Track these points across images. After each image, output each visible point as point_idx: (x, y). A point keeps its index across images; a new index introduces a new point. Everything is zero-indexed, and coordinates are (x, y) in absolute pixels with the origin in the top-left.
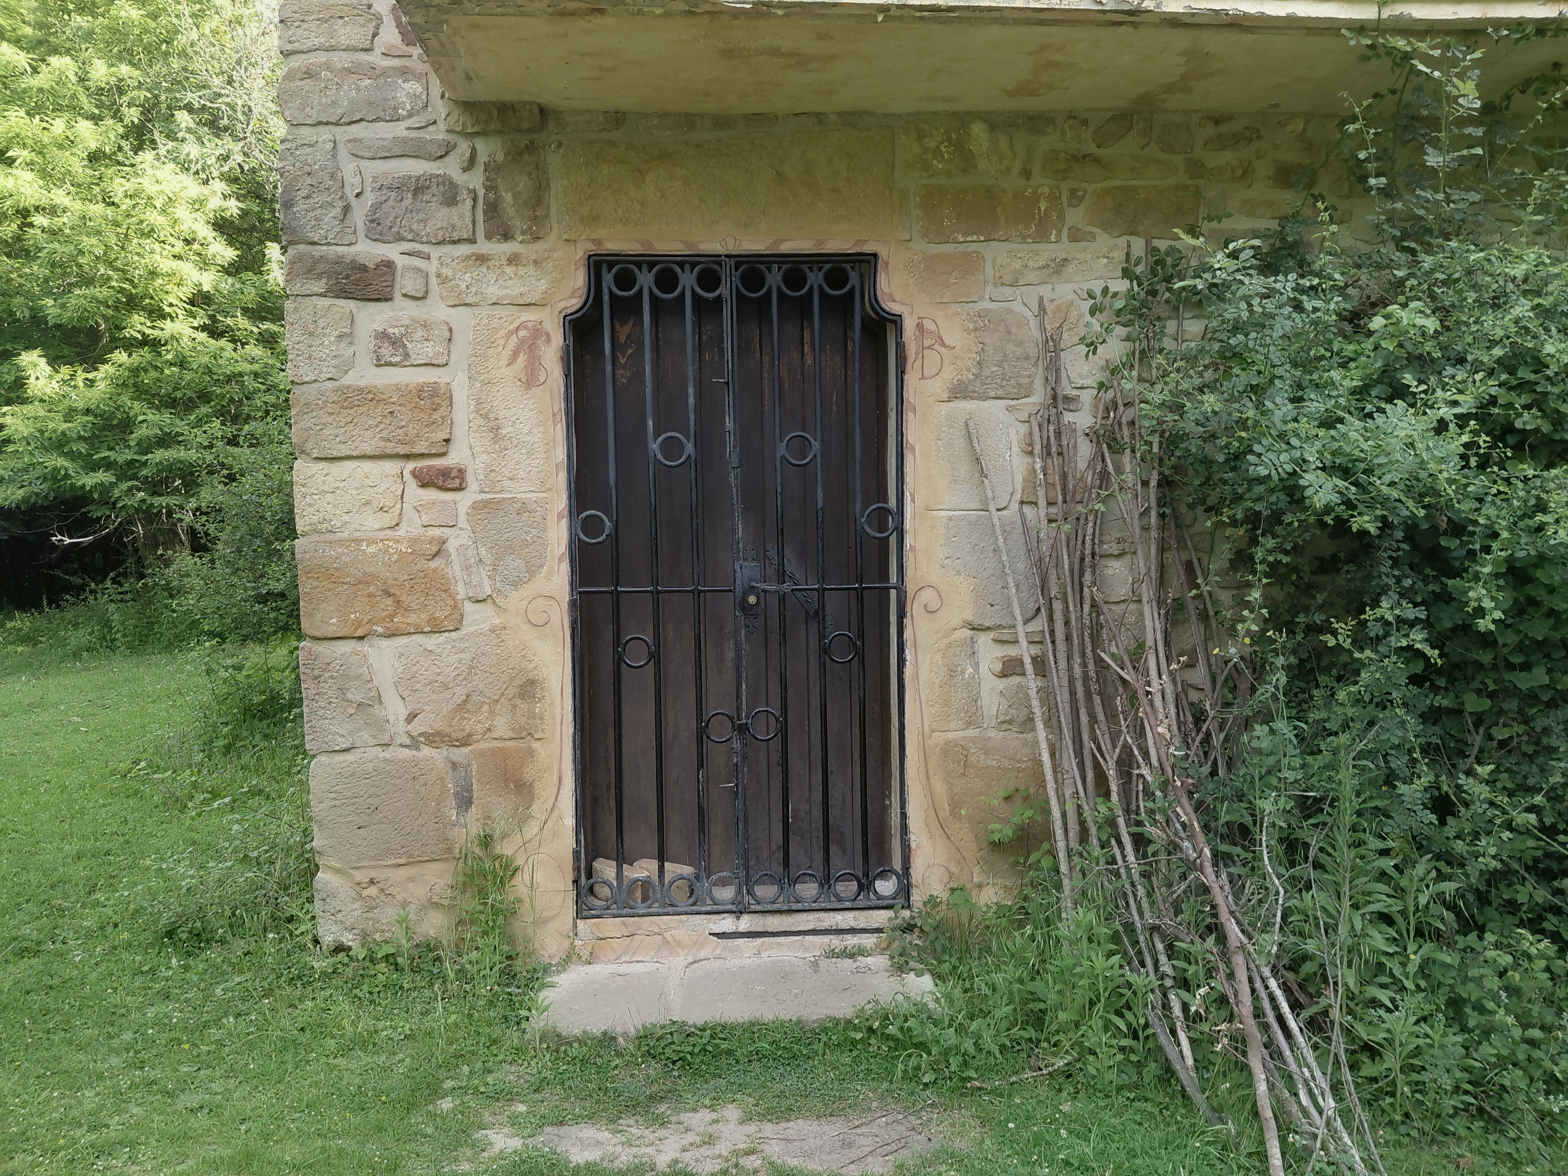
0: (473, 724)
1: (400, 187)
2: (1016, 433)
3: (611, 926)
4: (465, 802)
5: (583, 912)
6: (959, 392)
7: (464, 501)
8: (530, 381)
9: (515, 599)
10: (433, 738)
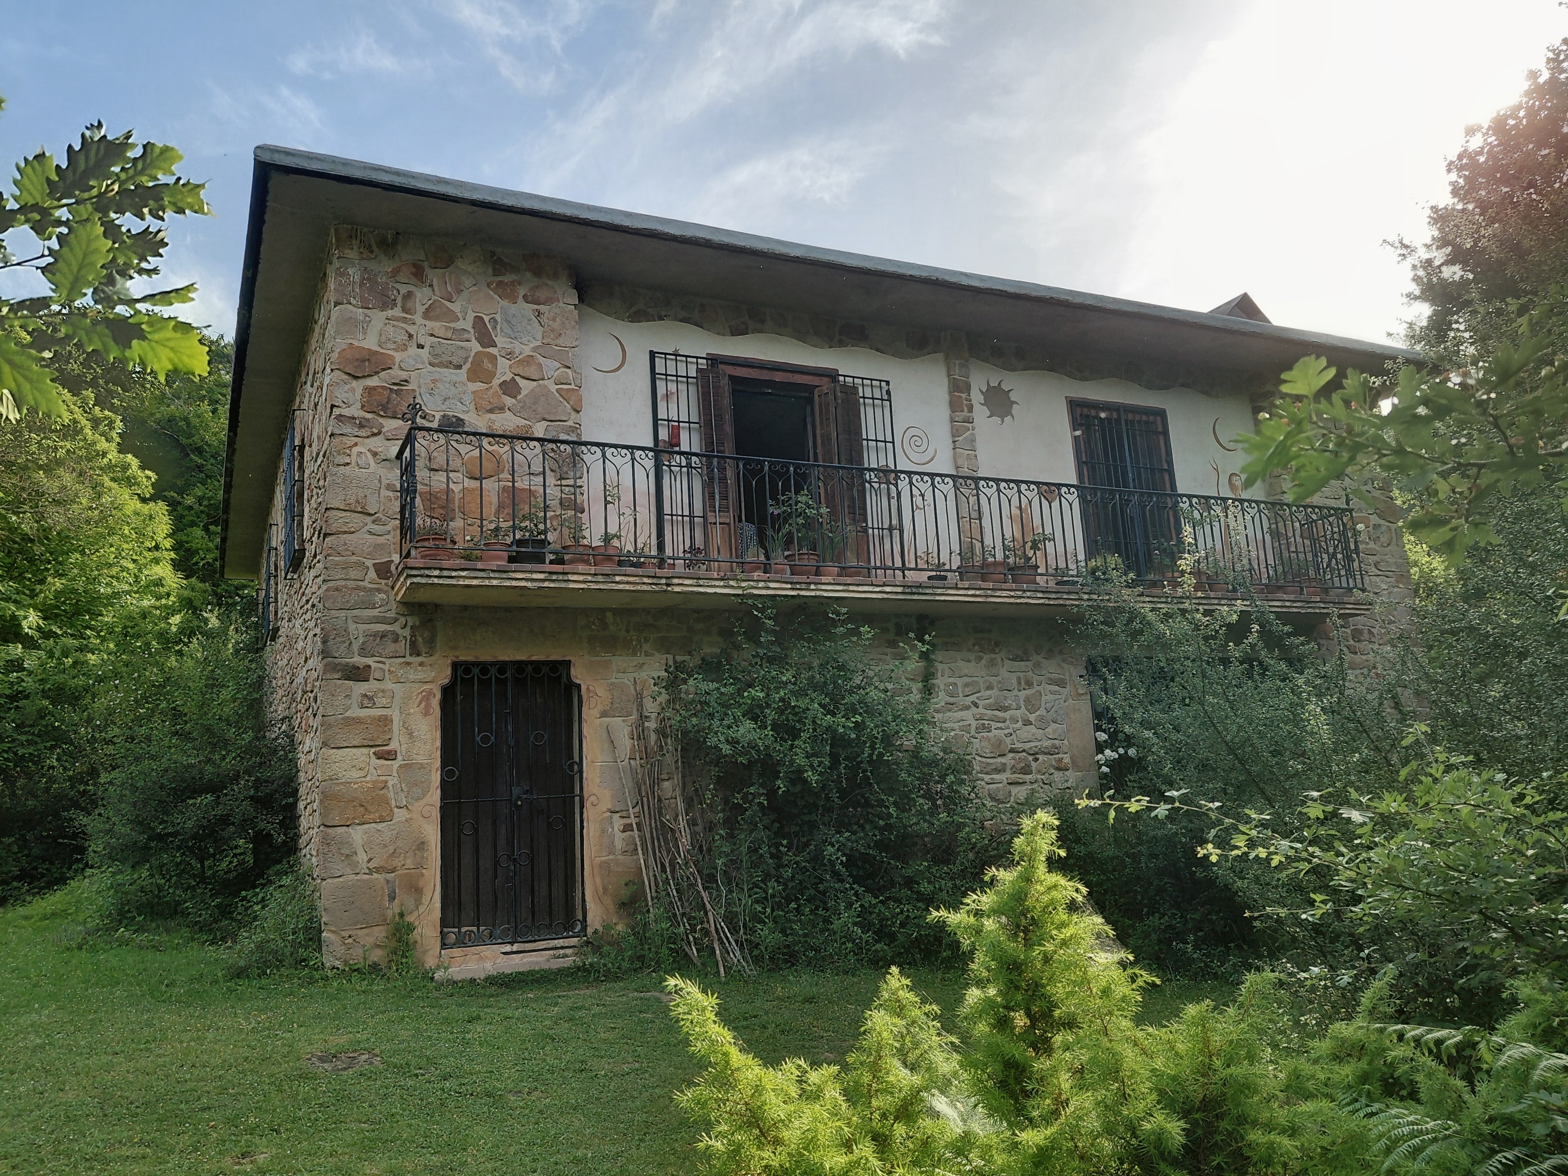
0: (397, 862)
1: (375, 635)
2: (626, 731)
3: (456, 952)
4: (392, 898)
5: (444, 946)
6: (604, 714)
7: (395, 764)
8: (426, 714)
9: (417, 806)
10: (378, 870)
